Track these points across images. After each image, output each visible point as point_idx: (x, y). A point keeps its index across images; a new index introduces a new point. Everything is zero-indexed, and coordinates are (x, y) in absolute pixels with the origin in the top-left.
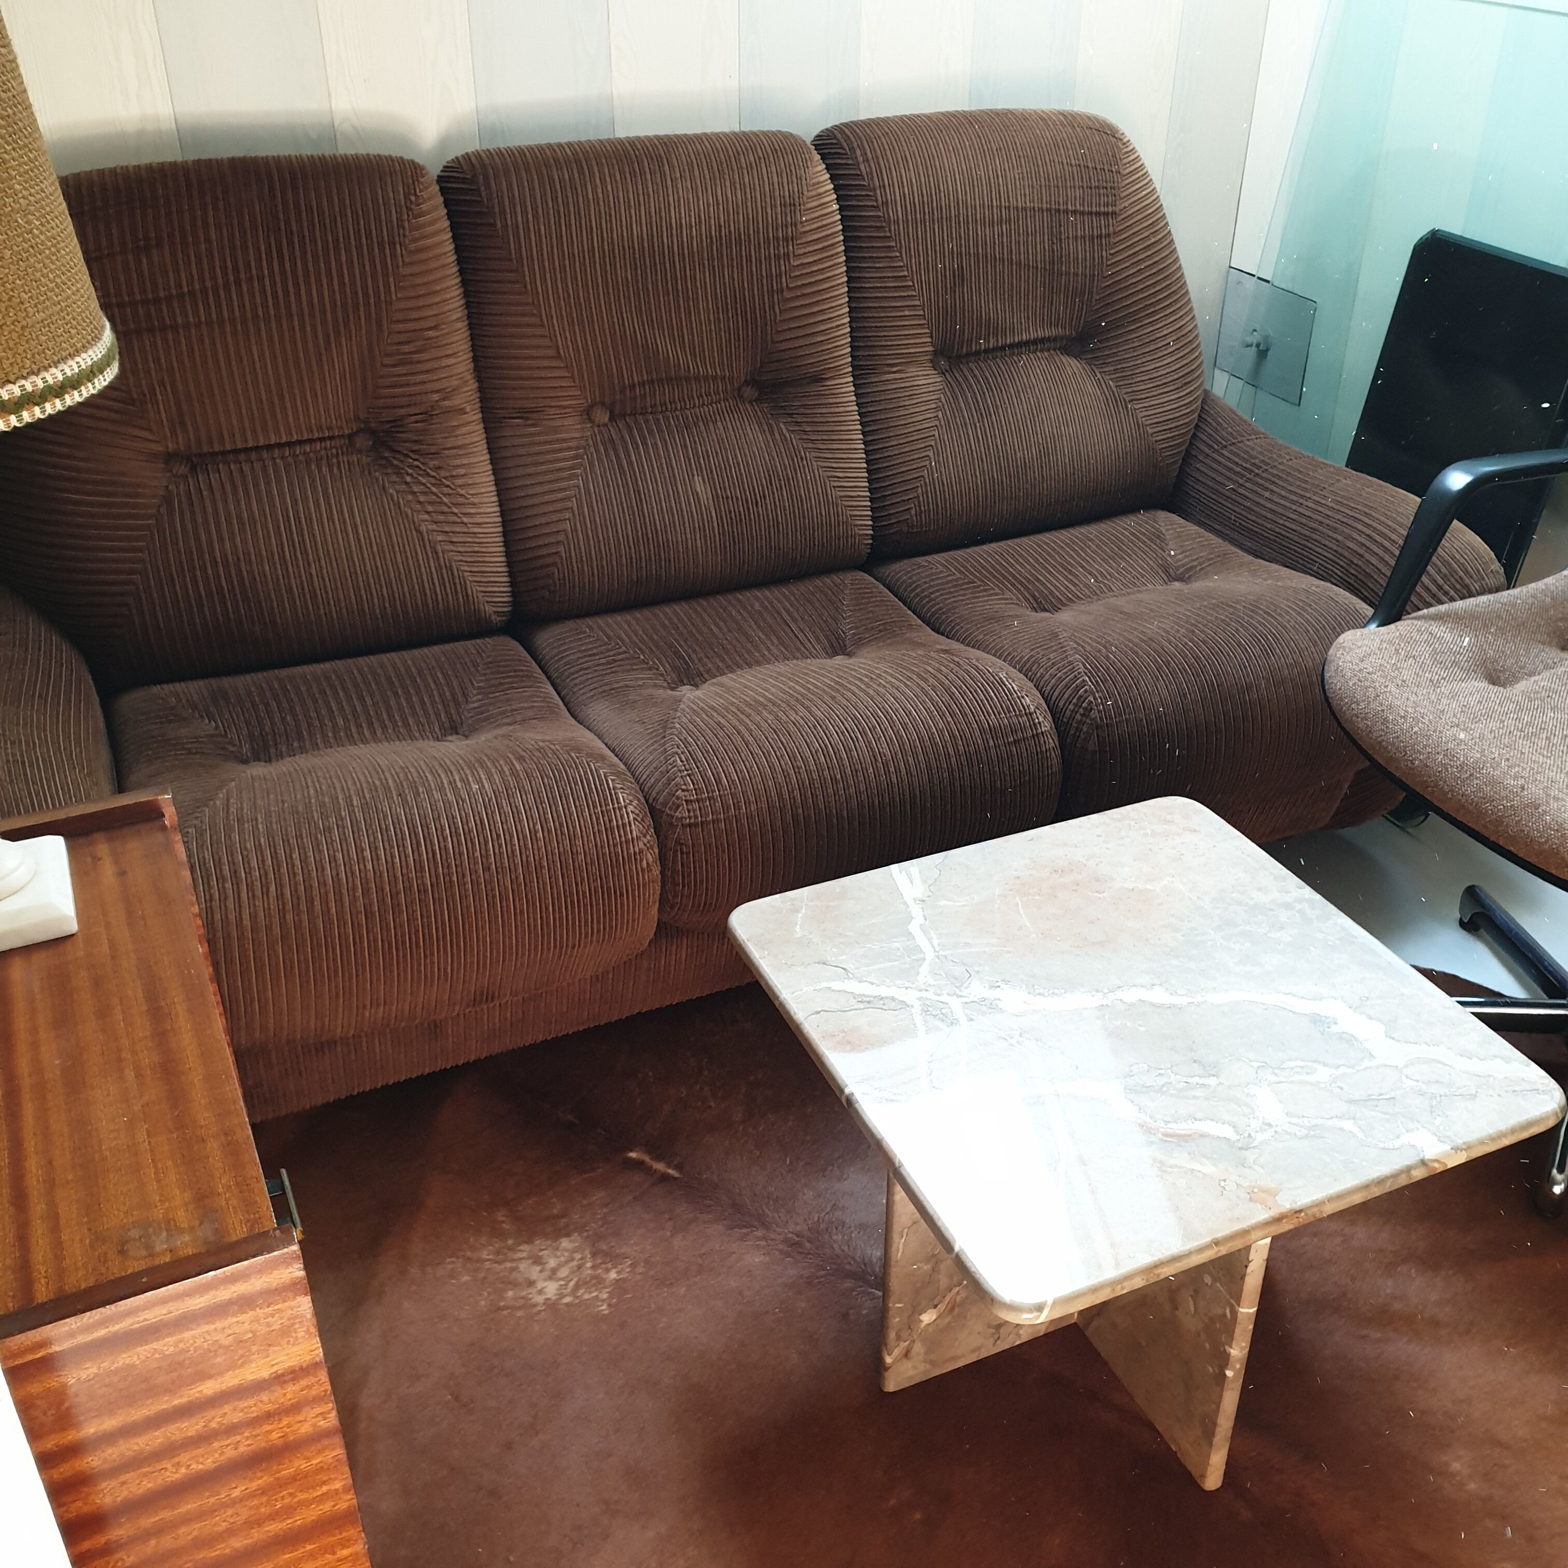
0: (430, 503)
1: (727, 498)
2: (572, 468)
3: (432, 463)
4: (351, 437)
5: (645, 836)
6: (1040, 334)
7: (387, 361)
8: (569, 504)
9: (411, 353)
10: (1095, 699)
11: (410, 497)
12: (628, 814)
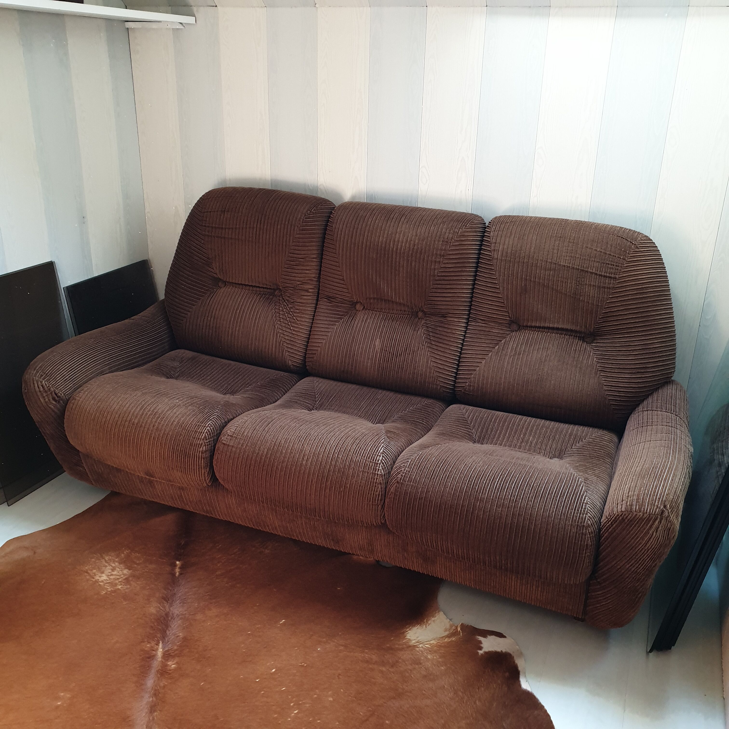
0: (283, 319)
1: (386, 351)
2: (336, 322)
3: (290, 306)
4: (275, 290)
5: (206, 440)
6: (565, 326)
7: (286, 266)
8: (328, 334)
9: (293, 265)
10: (405, 470)
11: (278, 315)
12: (206, 429)
